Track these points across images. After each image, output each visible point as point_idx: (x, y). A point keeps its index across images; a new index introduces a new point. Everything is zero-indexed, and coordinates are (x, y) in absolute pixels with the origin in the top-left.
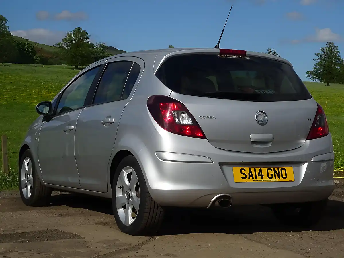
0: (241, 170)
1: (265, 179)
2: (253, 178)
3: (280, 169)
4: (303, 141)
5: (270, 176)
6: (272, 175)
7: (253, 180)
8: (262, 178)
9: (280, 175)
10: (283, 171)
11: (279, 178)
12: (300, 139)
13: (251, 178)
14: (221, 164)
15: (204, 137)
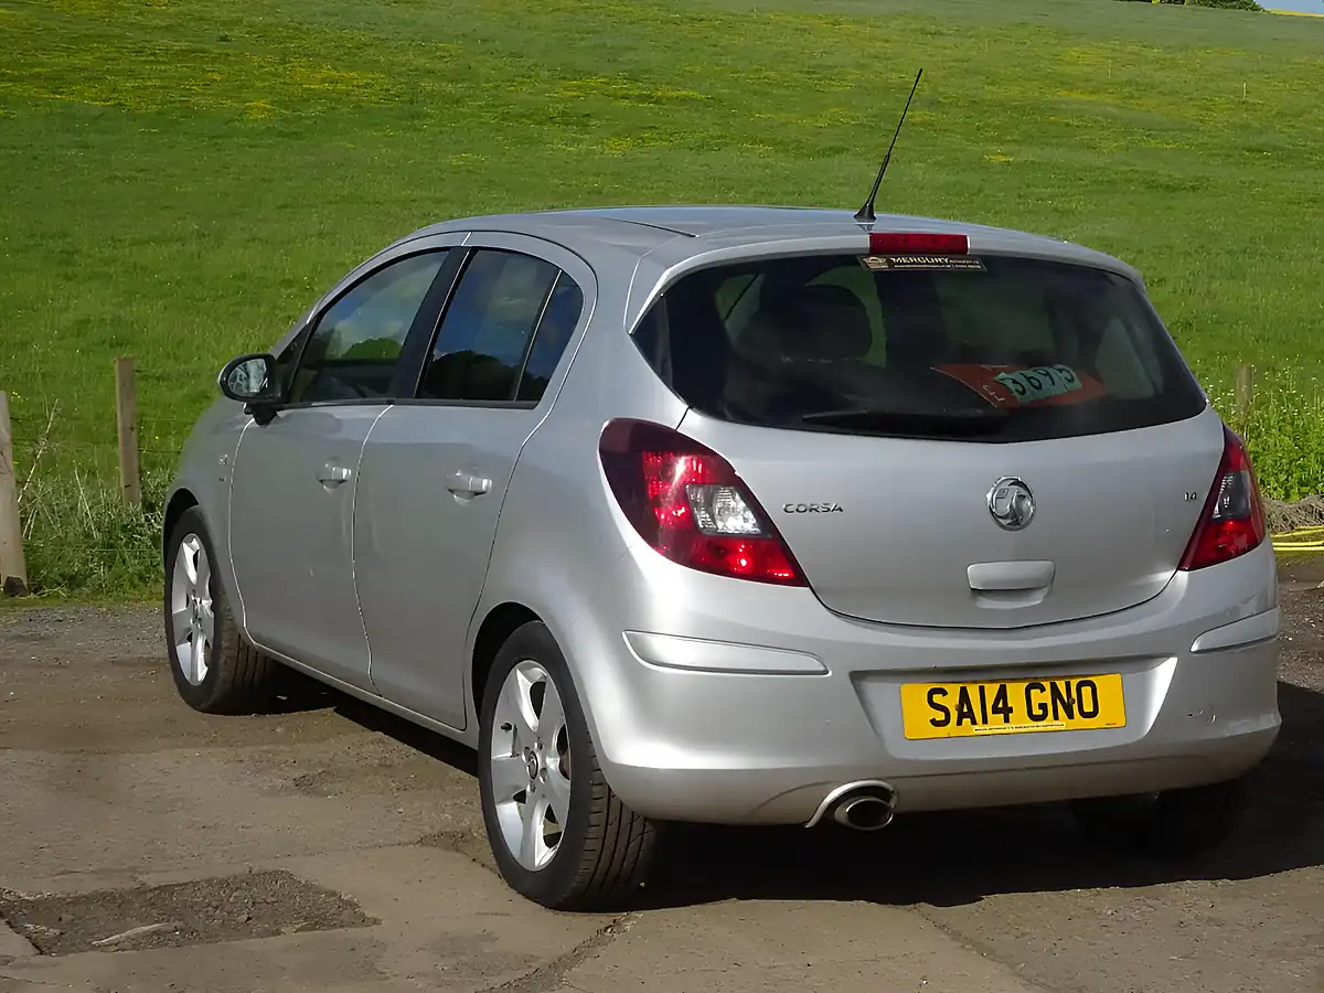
0: (932, 693)
1: (1020, 722)
2: (974, 722)
3: (1074, 683)
4: (1165, 576)
5: (1037, 711)
6: (1043, 706)
7: (976, 727)
8: (1007, 720)
9: (1075, 707)
10: (1086, 691)
11: (1071, 716)
12: (1154, 571)
13: (967, 721)
14: (857, 677)
15: (798, 579)
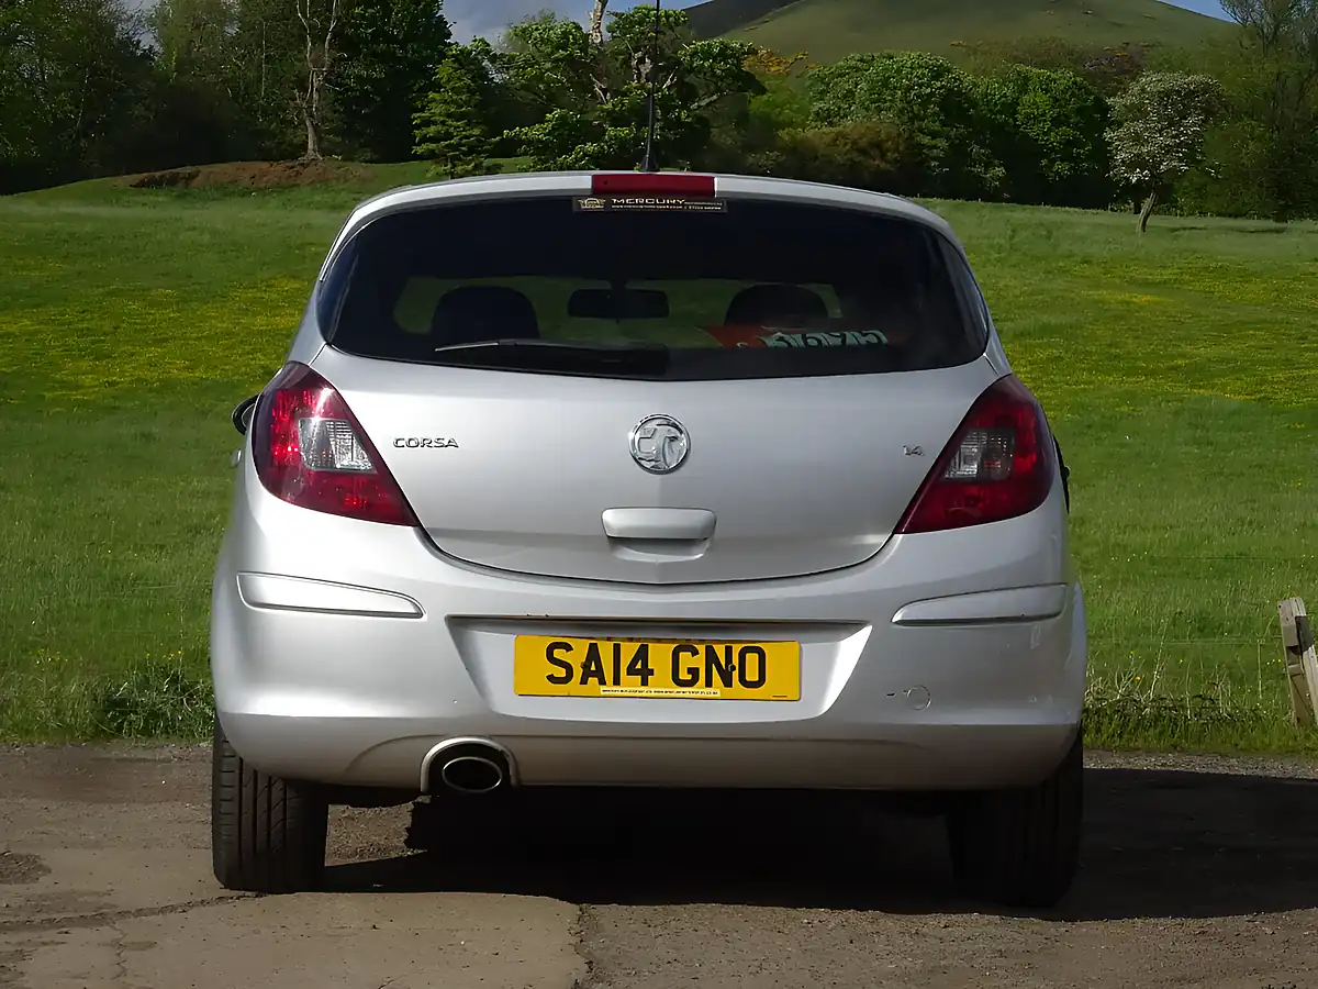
0: (552, 647)
1: (661, 682)
3: (737, 649)
4: (877, 540)
5: (684, 675)
6: (694, 671)
7: (603, 688)
8: (645, 683)
9: (736, 674)
10: (752, 659)
11: (728, 683)
12: (865, 532)
13: (593, 681)
14: (459, 624)
15: (405, 518)
